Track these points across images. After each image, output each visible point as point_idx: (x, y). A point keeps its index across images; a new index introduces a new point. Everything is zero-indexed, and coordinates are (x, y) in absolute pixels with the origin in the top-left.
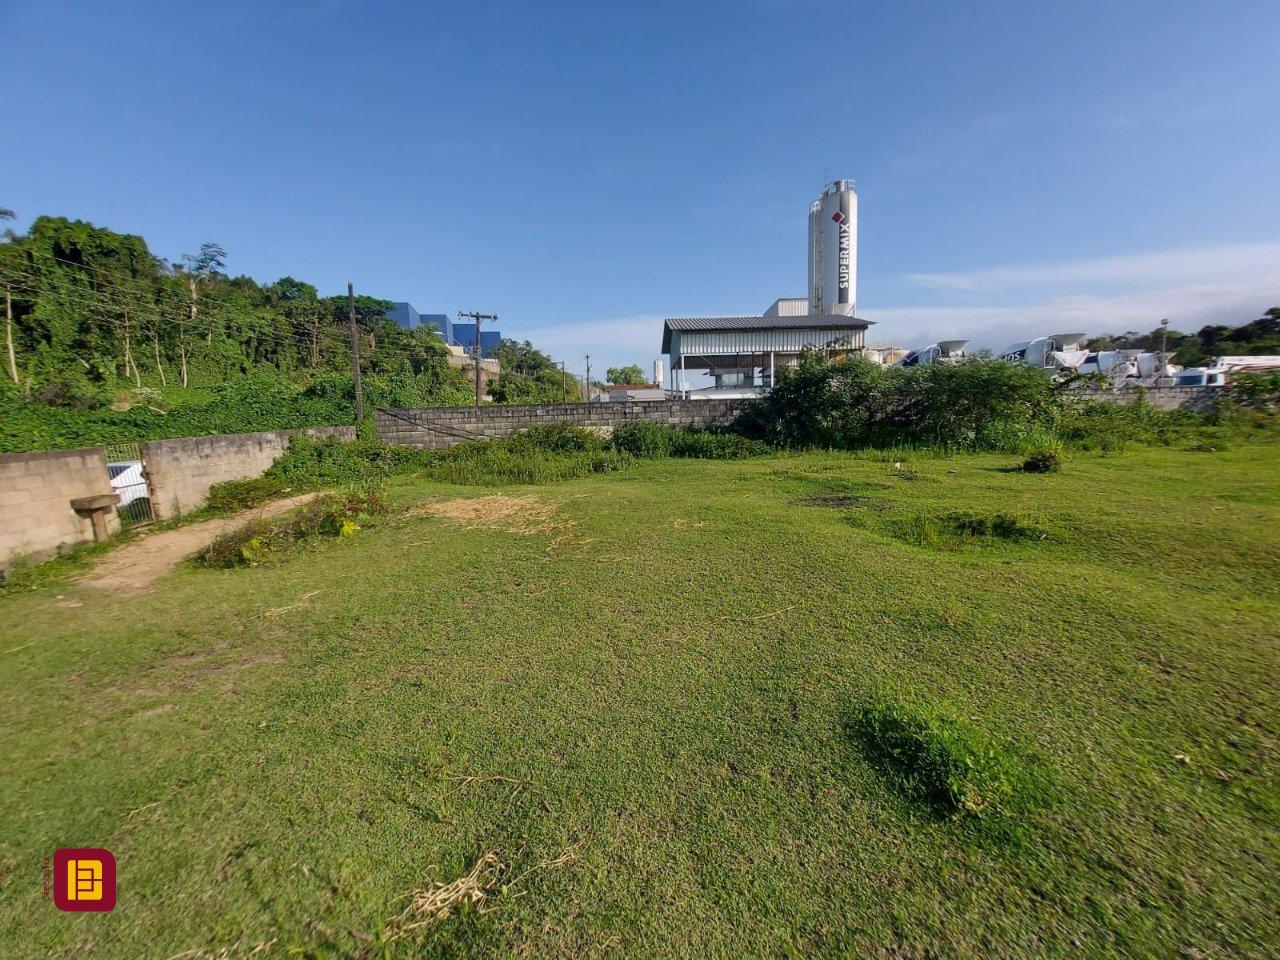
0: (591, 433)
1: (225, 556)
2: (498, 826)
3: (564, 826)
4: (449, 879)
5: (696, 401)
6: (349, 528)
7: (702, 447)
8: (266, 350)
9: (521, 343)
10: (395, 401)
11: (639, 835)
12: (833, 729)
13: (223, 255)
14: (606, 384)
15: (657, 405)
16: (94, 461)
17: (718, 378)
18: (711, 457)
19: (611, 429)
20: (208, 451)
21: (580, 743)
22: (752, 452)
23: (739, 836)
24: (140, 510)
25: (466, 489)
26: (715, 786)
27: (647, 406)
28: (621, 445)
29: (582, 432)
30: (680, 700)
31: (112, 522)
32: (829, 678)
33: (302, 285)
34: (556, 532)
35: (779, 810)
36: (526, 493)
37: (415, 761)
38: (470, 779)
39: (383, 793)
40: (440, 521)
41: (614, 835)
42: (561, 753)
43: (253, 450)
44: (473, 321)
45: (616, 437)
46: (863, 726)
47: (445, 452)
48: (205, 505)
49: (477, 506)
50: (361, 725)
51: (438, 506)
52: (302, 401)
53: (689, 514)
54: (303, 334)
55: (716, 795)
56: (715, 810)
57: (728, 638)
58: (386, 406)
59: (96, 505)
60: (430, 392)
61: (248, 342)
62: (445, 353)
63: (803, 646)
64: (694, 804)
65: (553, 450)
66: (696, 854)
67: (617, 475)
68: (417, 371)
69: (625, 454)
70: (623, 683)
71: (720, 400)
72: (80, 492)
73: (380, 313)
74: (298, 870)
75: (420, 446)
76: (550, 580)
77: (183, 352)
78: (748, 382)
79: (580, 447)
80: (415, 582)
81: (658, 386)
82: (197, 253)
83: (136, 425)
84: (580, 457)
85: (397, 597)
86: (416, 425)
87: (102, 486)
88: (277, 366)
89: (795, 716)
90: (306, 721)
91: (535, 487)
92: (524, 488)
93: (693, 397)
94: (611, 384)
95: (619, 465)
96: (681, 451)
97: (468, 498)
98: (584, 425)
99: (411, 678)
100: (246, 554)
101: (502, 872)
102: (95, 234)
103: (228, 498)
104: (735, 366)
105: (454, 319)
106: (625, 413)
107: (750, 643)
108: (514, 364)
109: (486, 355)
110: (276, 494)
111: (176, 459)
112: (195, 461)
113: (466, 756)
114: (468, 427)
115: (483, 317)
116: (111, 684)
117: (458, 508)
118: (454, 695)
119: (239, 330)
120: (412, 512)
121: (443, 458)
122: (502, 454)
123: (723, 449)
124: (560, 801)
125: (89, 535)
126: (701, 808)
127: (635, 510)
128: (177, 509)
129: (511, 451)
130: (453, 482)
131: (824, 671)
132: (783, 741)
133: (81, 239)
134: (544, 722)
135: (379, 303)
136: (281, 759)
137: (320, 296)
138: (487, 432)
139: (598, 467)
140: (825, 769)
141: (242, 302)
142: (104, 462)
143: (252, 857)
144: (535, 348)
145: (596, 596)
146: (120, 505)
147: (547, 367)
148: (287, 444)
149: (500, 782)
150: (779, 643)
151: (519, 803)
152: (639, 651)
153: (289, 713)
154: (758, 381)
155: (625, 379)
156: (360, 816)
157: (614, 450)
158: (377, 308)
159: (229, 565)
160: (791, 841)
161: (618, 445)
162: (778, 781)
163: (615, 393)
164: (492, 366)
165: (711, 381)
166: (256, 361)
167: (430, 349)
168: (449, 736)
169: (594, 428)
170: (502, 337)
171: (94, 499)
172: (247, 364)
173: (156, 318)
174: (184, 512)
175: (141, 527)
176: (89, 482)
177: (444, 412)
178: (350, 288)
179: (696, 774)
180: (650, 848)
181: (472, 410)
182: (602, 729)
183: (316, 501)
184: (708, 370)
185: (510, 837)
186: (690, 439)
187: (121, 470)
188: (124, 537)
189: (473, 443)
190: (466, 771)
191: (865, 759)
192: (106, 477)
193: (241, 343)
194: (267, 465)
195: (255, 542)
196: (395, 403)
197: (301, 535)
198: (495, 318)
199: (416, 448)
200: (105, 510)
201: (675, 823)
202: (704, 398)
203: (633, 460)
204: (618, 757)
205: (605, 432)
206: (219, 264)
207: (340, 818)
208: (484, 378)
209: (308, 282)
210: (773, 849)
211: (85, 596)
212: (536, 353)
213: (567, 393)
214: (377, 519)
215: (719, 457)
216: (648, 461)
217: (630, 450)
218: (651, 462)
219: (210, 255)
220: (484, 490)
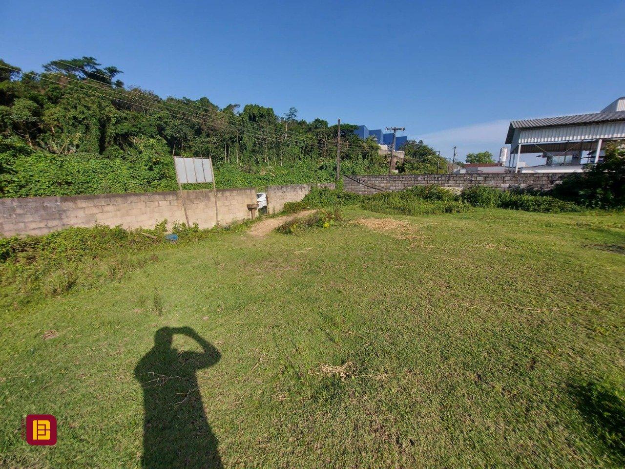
0: (448, 191)
1: (285, 230)
2: (357, 354)
3: (383, 365)
4: (334, 364)
5: (524, 174)
6: (326, 225)
7: (522, 203)
8: (308, 150)
9: (417, 141)
10: (354, 172)
11: (417, 384)
12: (559, 384)
13: (297, 111)
14: (465, 163)
15: (495, 176)
16: (253, 192)
17: (549, 158)
18: (528, 210)
19: (461, 189)
20: (285, 190)
21: (400, 336)
22: (563, 209)
23: (470, 407)
24: (264, 210)
25: (377, 214)
26: (465, 381)
27: (487, 177)
28: (465, 198)
29: (444, 189)
30: (458, 335)
31: (257, 213)
32: (570, 356)
33: (323, 121)
34: (415, 239)
35: (501, 407)
36: (405, 219)
37: (331, 319)
38: (350, 332)
39: (318, 325)
40: (362, 227)
41: (405, 378)
42: (390, 336)
43: (299, 191)
44: (392, 132)
45: (463, 194)
46: (585, 391)
47: (369, 196)
48: (282, 210)
49: (379, 223)
50: (316, 299)
51: (363, 221)
52: (319, 171)
53: (498, 242)
54: (321, 144)
55: (464, 385)
56: (460, 391)
57: (501, 314)
58: (349, 174)
59: (253, 207)
60: (369, 168)
61: (302, 147)
62: (377, 148)
63: (556, 333)
64: (450, 383)
65: (424, 199)
66: (443, 404)
67: (459, 215)
68: (364, 158)
69: (467, 203)
70: (429, 318)
71: (544, 173)
72: (249, 202)
73: (352, 131)
74: (288, 339)
75: (360, 193)
76: (405, 262)
77: (281, 152)
78: (576, 161)
79: (439, 198)
80: (347, 251)
81: (501, 165)
82: (288, 112)
83: (266, 180)
84: (438, 203)
85: (339, 256)
86: (360, 183)
87: (255, 200)
88: (311, 157)
89: (532, 367)
90: (300, 293)
91: (411, 217)
92: (404, 216)
93: (524, 172)
94: (468, 163)
95: (461, 210)
96: (505, 205)
97: (377, 218)
98: (444, 186)
99: (337, 288)
100: (292, 230)
101: (354, 371)
102: (260, 109)
103: (290, 208)
104: (565, 150)
105: (385, 132)
106: (471, 181)
107: (516, 321)
108: (412, 153)
109: (398, 149)
110: (304, 209)
111: (275, 192)
112: (281, 194)
113: (351, 324)
114: (382, 185)
115: (398, 129)
116: (250, 265)
117: (371, 222)
118: (352, 299)
119: (300, 143)
120: (352, 222)
121: (369, 199)
122: (396, 199)
123: (539, 206)
124: (384, 355)
125: (251, 217)
126: (453, 387)
127: (464, 234)
128: (274, 211)
129: (401, 198)
130: (372, 211)
131: (566, 350)
132: (518, 377)
133: (256, 112)
134: (386, 322)
135: (352, 126)
136: (290, 303)
137: (329, 126)
138: (391, 188)
139: (449, 210)
140: (542, 401)
141: (301, 131)
142: (256, 192)
143: (276, 330)
144: (425, 144)
145: (428, 274)
146: (259, 208)
147: (430, 154)
148: (310, 189)
149: (362, 338)
150: (537, 326)
151: (367, 349)
152: (443, 305)
153: (295, 288)
154: (584, 160)
155: (477, 160)
156: (309, 330)
157: (460, 201)
158: (351, 129)
159: (286, 233)
160: (502, 425)
161: (464, 198)
162: (506, 394)
163: (470, 169)
164: (401, 154)
165: (544, 161)
166: (304, 155)
167: (371, 147)
168: (346, 314)
169: (450, 188)
170: (408, 139)
171: (253, 205)
172: (301, 156)
173: (275, 140)
174: (276, 212)
175: (264, 216)
176: (252, 199)
177: (373, 178)
178: (339, 121)
179: (456, 371)
180: (420, 391)
181: (385, 177)
182: (412, 334)
183: (317, 213)
184: (542, 154)
185: (360, 360)
186: (514, 198)
187: (261, 195)
188: (259, 219)
189: (383, 192)
190: (349, 329)
191: (577, 408)
192: (256, 197)
193: (300, 148)
194: (303, 197)
195: (295, 226)
196: (353, 173)
197: (310, 225)
198: (404, 129)
199: (358, 193)
200: (255, 209)
201: (437, 387)
202: (533, 172)
203: (471, 207)
204: (416, 348)
205: (458, 190)
206: (295, 116)
207: (302, 328)
208: (395, 160)
209: (325, 120)
210: (489, 422)
211: (248, 236)
212: (425, 147)
213: (440, 168)
214: (338, 223)
215: (534, 210)
216: (481, 209)
217: (471, 202)
218: (483, 210)
219: (292, 113)
220: (385, 215)
